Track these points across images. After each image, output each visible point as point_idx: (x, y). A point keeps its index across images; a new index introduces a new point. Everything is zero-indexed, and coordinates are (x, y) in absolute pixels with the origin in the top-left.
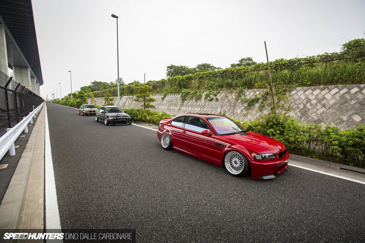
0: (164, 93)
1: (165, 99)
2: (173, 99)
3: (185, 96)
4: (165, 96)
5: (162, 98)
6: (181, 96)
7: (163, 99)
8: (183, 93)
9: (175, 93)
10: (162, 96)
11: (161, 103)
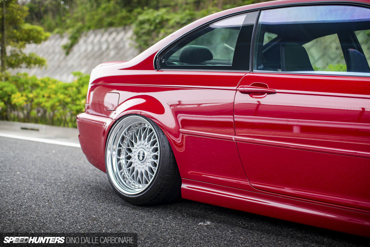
0: (71, 30)
1: (76, 48)
2: (104, 47)
3: (149, 33)
4: (75, 40)
5: (65, 47)
6: (136, 33)
7: (68, 49)
8: (142, 23)
9: (111, 25)
10: (66, 41)
11: (63, 64)
